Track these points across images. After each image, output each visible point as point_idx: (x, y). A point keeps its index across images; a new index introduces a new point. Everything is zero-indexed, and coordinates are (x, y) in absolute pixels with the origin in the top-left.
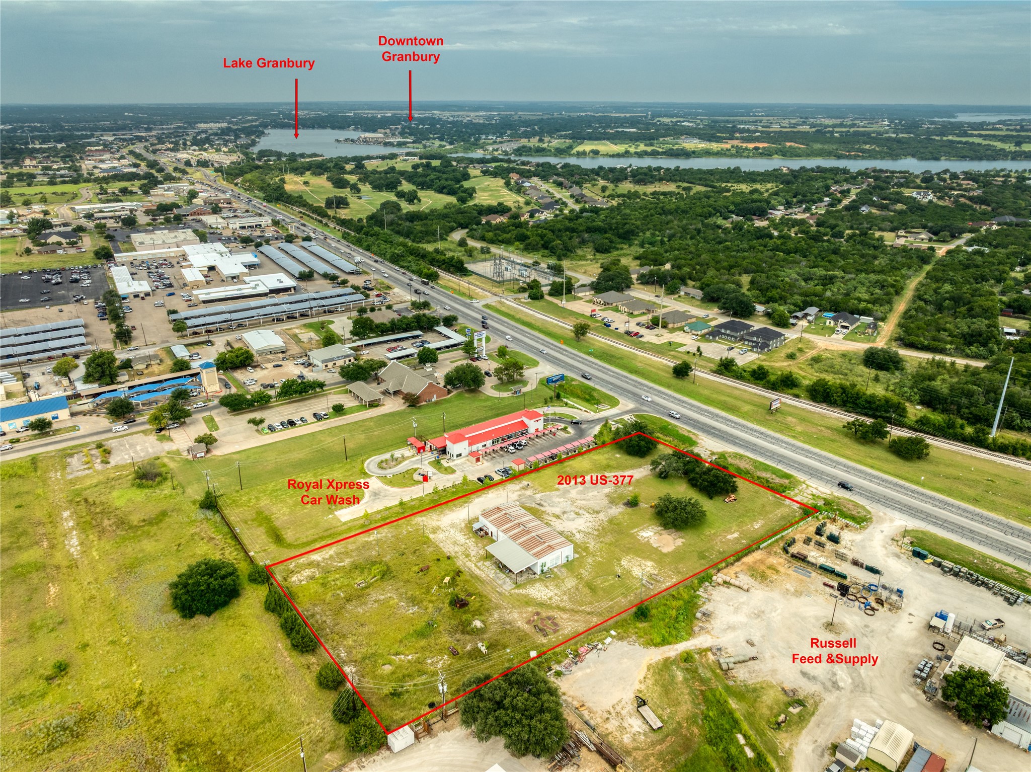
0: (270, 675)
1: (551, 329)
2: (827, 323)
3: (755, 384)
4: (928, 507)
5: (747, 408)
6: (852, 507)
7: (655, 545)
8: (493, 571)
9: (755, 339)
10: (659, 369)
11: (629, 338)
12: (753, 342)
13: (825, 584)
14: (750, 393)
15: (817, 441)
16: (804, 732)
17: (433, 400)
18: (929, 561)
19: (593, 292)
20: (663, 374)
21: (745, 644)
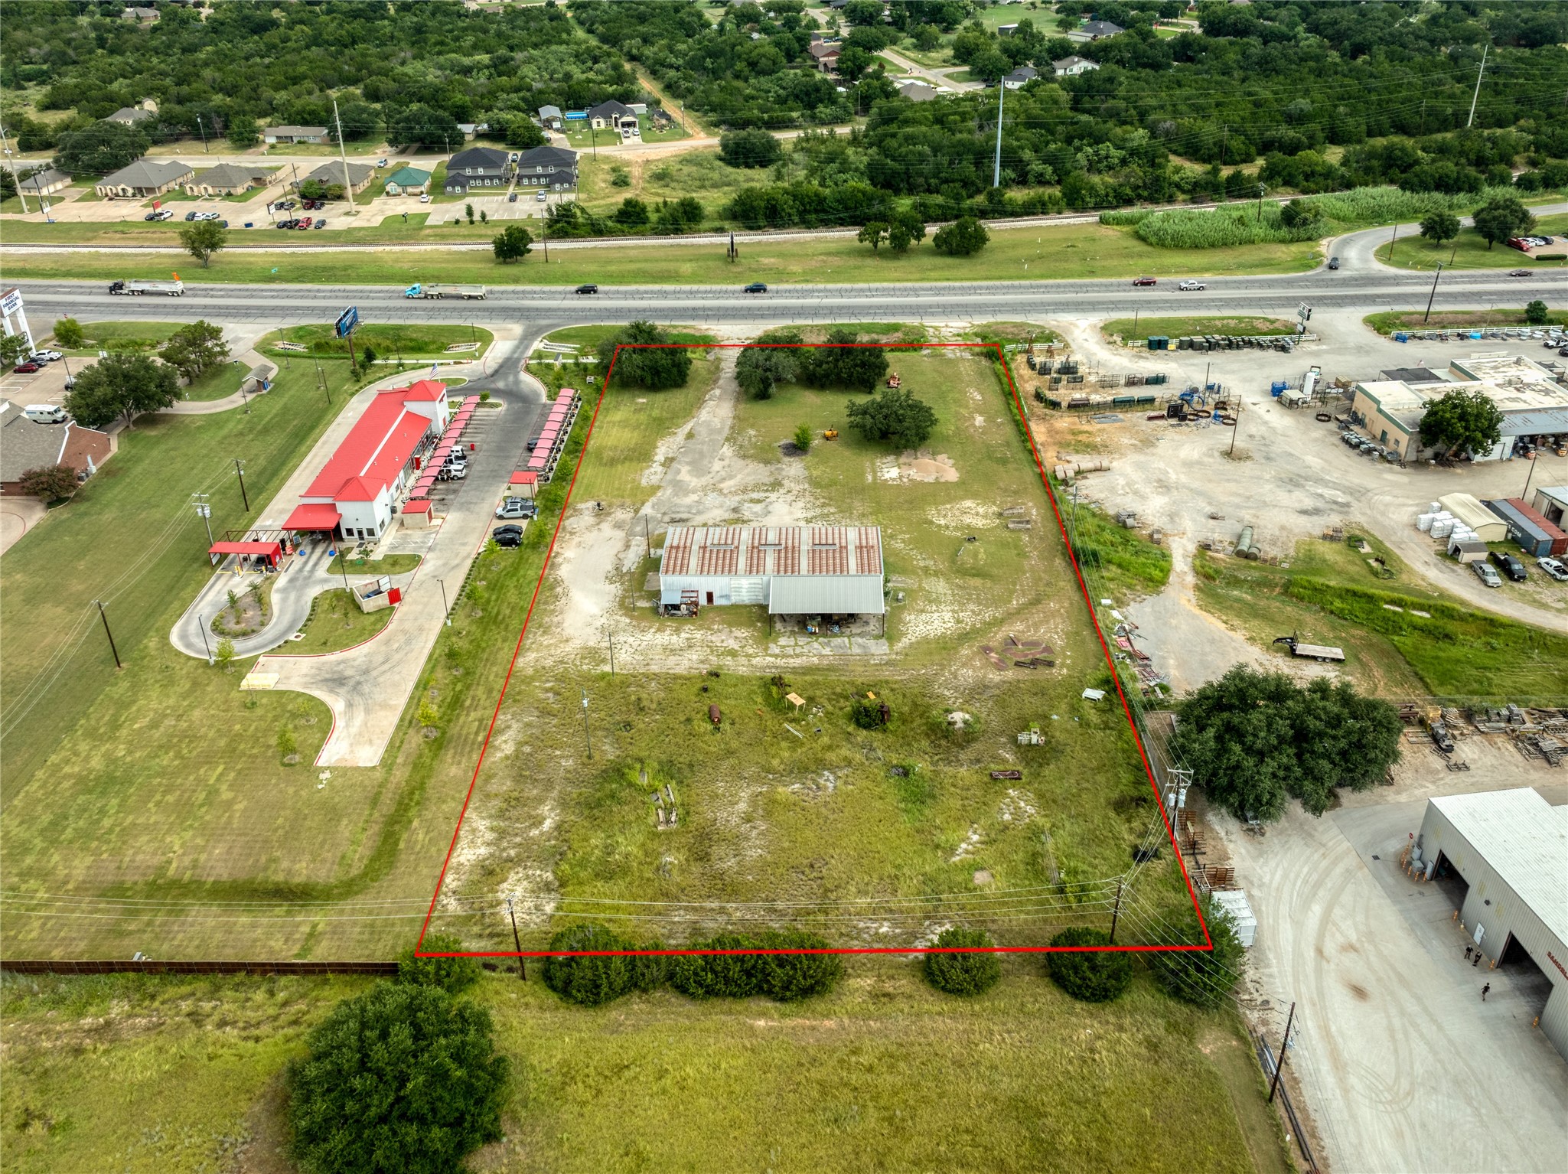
0: (870, 1069)
1: (97, 264)
2: (595, 126)
3: (637, 234)
4: (1070, 296)
5: (687, 268)
6: (1016, 331)
7: (931, 479)
8: (816, 645)
9: (539, 170)
10: (448, 261)
11: (296, 232)
12: (538, 177)
13: (1150, 419)
14: (653, 247)
15: (836, 275)
16: (1405, 561)
17: (93, 469)
18: (1172, 346)
19: (68, 181)
20: (470, 266)
21: (1212, 522)
